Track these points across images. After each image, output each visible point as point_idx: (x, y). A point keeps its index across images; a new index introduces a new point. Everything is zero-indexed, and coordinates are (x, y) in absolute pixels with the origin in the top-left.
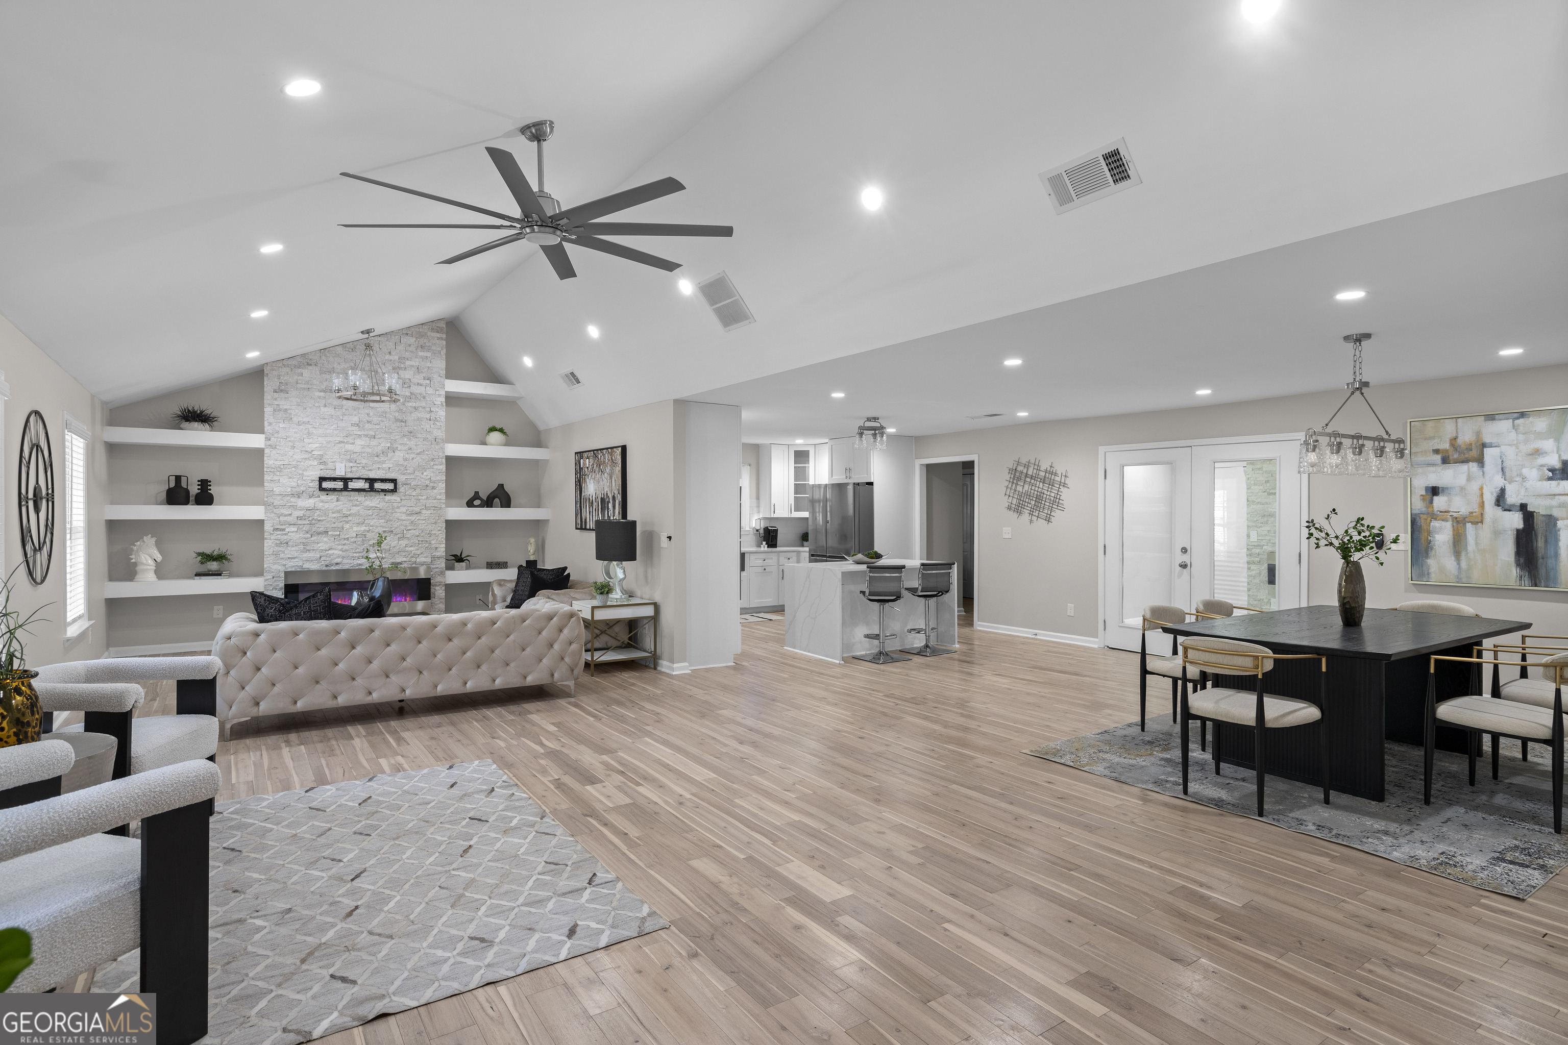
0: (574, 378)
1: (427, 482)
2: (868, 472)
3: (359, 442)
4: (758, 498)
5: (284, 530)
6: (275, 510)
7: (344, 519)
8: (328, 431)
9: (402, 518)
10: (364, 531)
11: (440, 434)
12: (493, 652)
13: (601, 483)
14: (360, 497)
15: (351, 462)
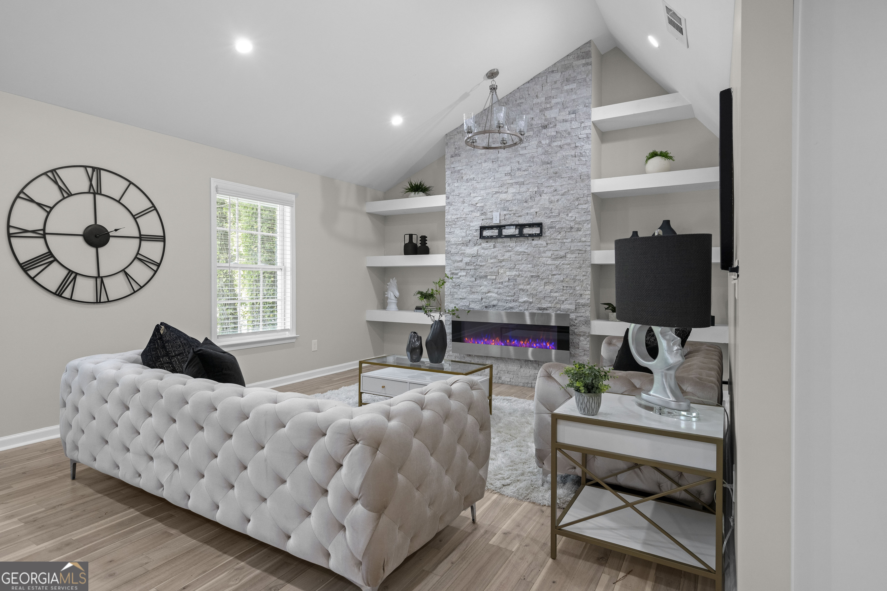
1: (572, 224)
3: (511, 190)
5: (457, 274)
6: (451, 257)
7: (499, 264)
8: (488, 184)
9: (548, 262)
10: (515, 275)
14: (511, 243)
15: (505, 210)
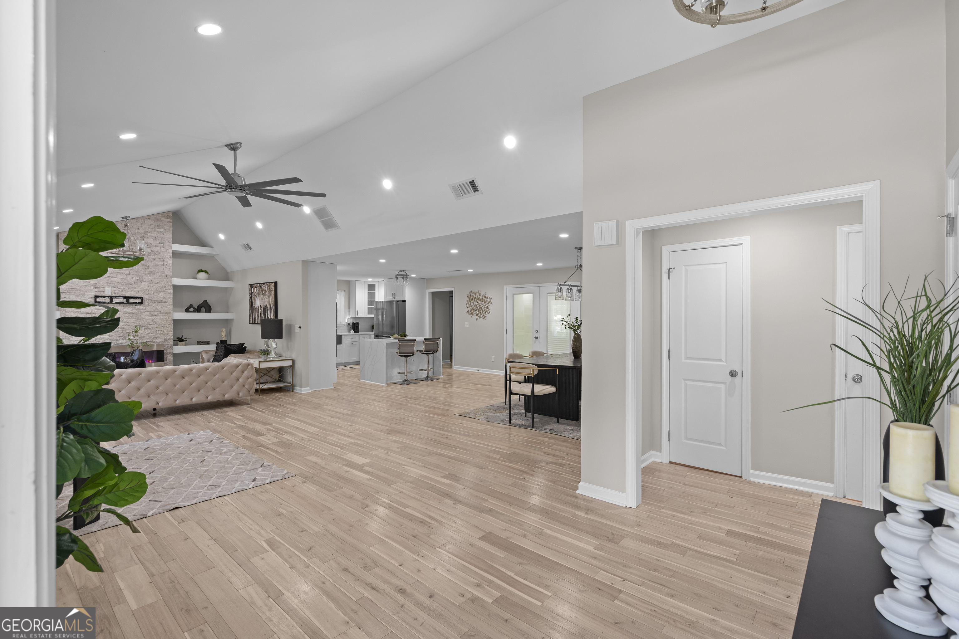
0: (248, 247)
1: (162, 299)
2: (403, 295)
4: (349, 308)
9: (147, 318)
11: (169, 273)
12: (207, 383)
13: (264, 300)
15: (115, 288)
